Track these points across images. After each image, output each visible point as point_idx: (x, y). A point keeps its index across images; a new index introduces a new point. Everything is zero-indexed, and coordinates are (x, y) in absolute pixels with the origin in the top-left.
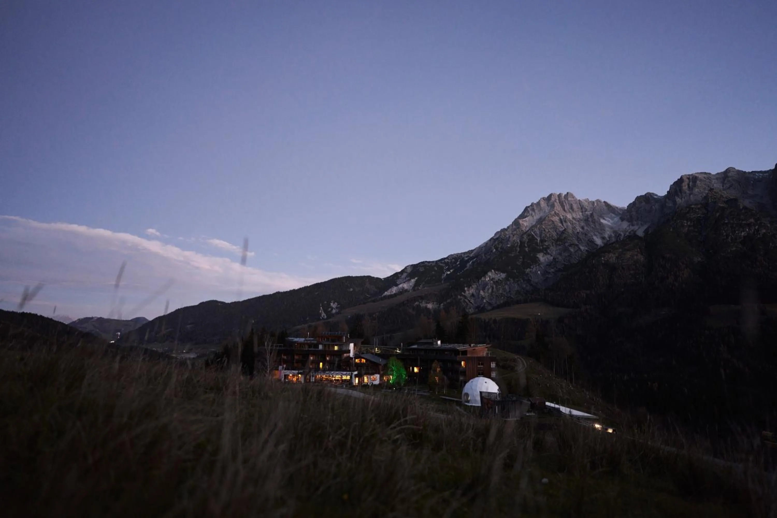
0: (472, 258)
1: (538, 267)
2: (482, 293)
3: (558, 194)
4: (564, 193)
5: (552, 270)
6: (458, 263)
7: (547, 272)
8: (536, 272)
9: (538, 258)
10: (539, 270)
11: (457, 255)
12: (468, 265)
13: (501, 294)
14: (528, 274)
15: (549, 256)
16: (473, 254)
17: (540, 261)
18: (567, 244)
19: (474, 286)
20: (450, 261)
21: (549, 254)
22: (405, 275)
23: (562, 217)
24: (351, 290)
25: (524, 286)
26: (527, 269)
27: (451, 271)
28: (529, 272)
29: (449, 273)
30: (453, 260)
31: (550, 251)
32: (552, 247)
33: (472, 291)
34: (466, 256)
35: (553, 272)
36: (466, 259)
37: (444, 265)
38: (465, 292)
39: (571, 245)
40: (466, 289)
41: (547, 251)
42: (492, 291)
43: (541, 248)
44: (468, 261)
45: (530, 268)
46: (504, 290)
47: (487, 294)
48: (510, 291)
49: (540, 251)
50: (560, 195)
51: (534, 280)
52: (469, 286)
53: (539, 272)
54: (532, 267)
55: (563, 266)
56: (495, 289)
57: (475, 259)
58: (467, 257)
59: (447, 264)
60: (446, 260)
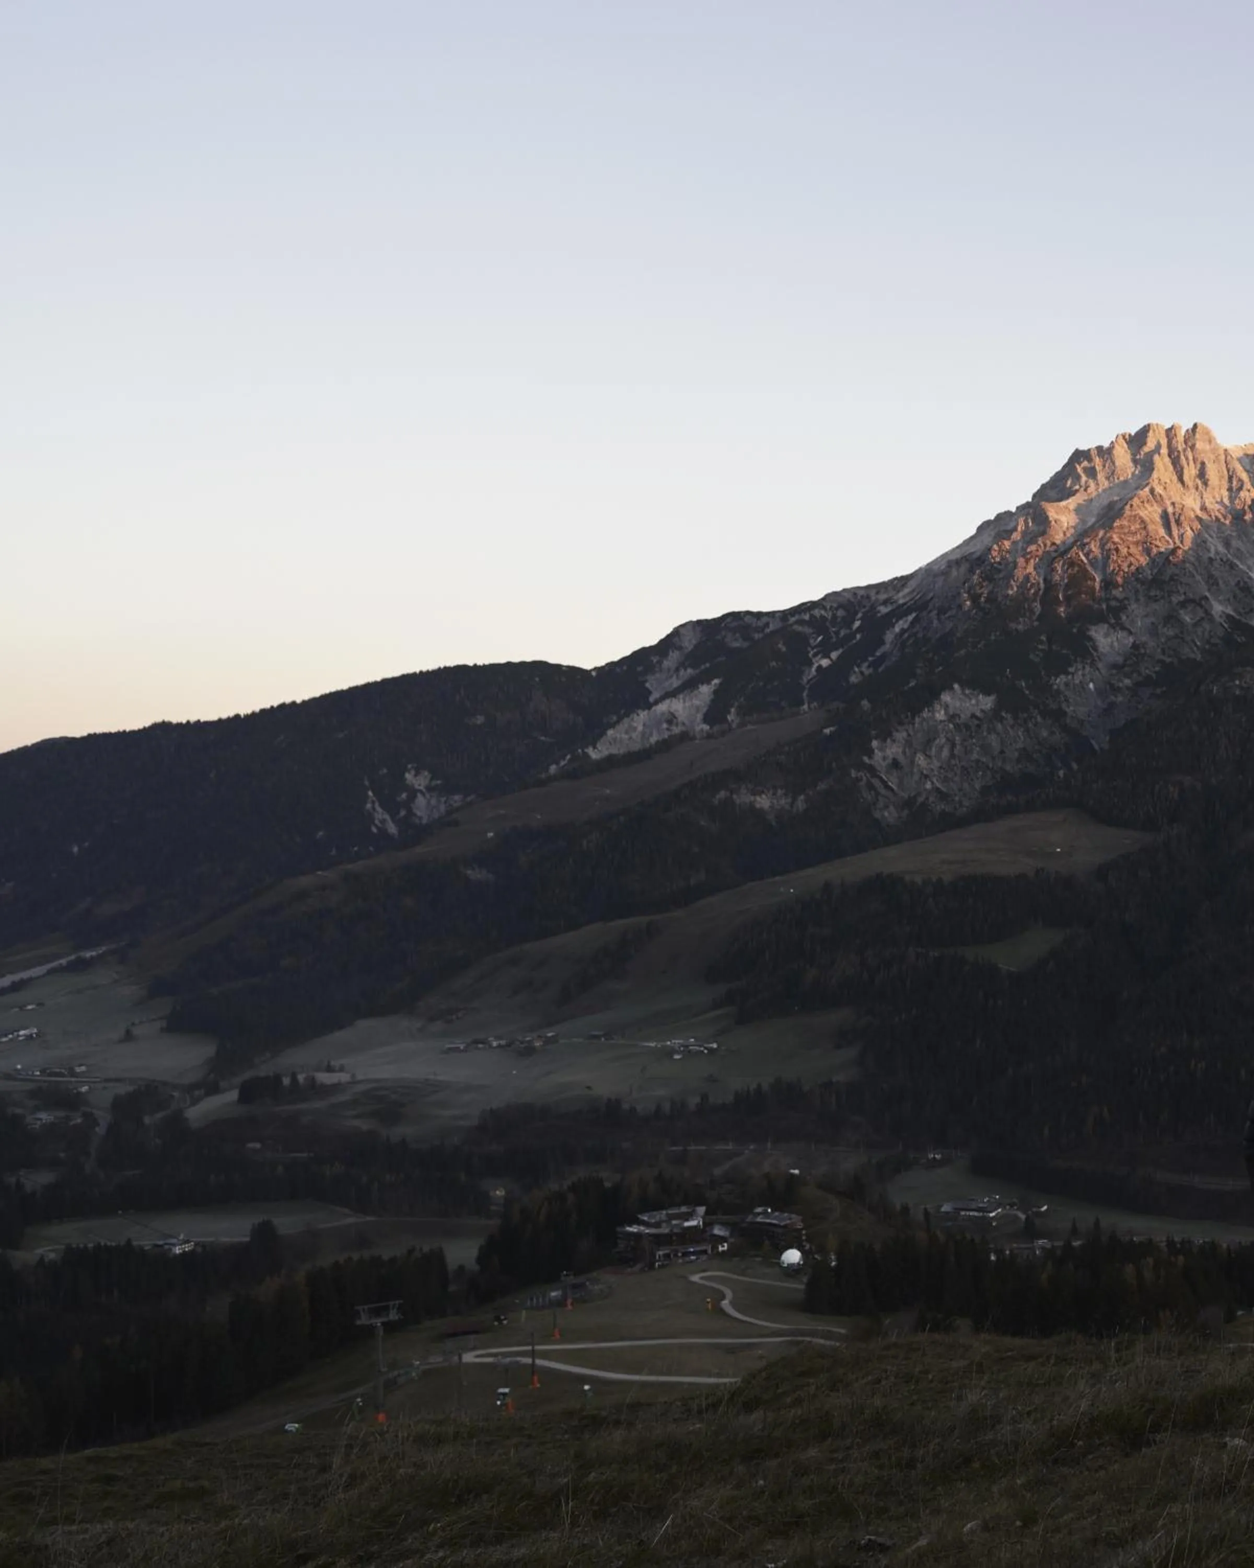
0: (900, 612)
1: (1088, 669)
2: (921, 760)
3: (1168, 426)
4: (1185, 426)
5: (1127, 682)
6: (857, 624)
7: (1112, 685)
8: (1083, 686)
9: (1090, 639)
10: (1092, 680)
11: (854, 591)
12: (889, 637)
13: (978, 761)
14: (1058, 692)
15: (1121, 634)
16: (906, 591)
17: (1095, 648)
18: (1175, 599)
19: (901, 735)
20: (829, 615)
21: (1123, 628)
22: (674, 657)
23: (1170, 510)
24: (480, 720)
25: (1045, 734)
26: (1057, 676)
27: (834, 655)
28: (1062, 688)
29: (825, 663)
30: (841, 613)
31: (1128, 617)
32: (1134, 606)
33: (894, 750)
34: (883, 597)
35: (1128, 688)
36: (884, 610)
37: (807, 630)
38: (870, 753)
39: (1183, 604)
40: (875, 744)
41: (1118, 618)
42: (952, 756)
43: (1104, 606)
44: (888, 621)
45: (1067, 673)
46: (985, 748)
47: (936, 764)
48: (1002, 752)
49: (1100, 618)
50: (1170, 433)
51: (1076, 709)
52: (886, 735)
53: (1091, 686)
54: (1071, 670)
55: (1157, 669)
56: (958, 750)
57: (914, 615)
58: (885, 603)
59: (819, 625)
60: (817, 612)
